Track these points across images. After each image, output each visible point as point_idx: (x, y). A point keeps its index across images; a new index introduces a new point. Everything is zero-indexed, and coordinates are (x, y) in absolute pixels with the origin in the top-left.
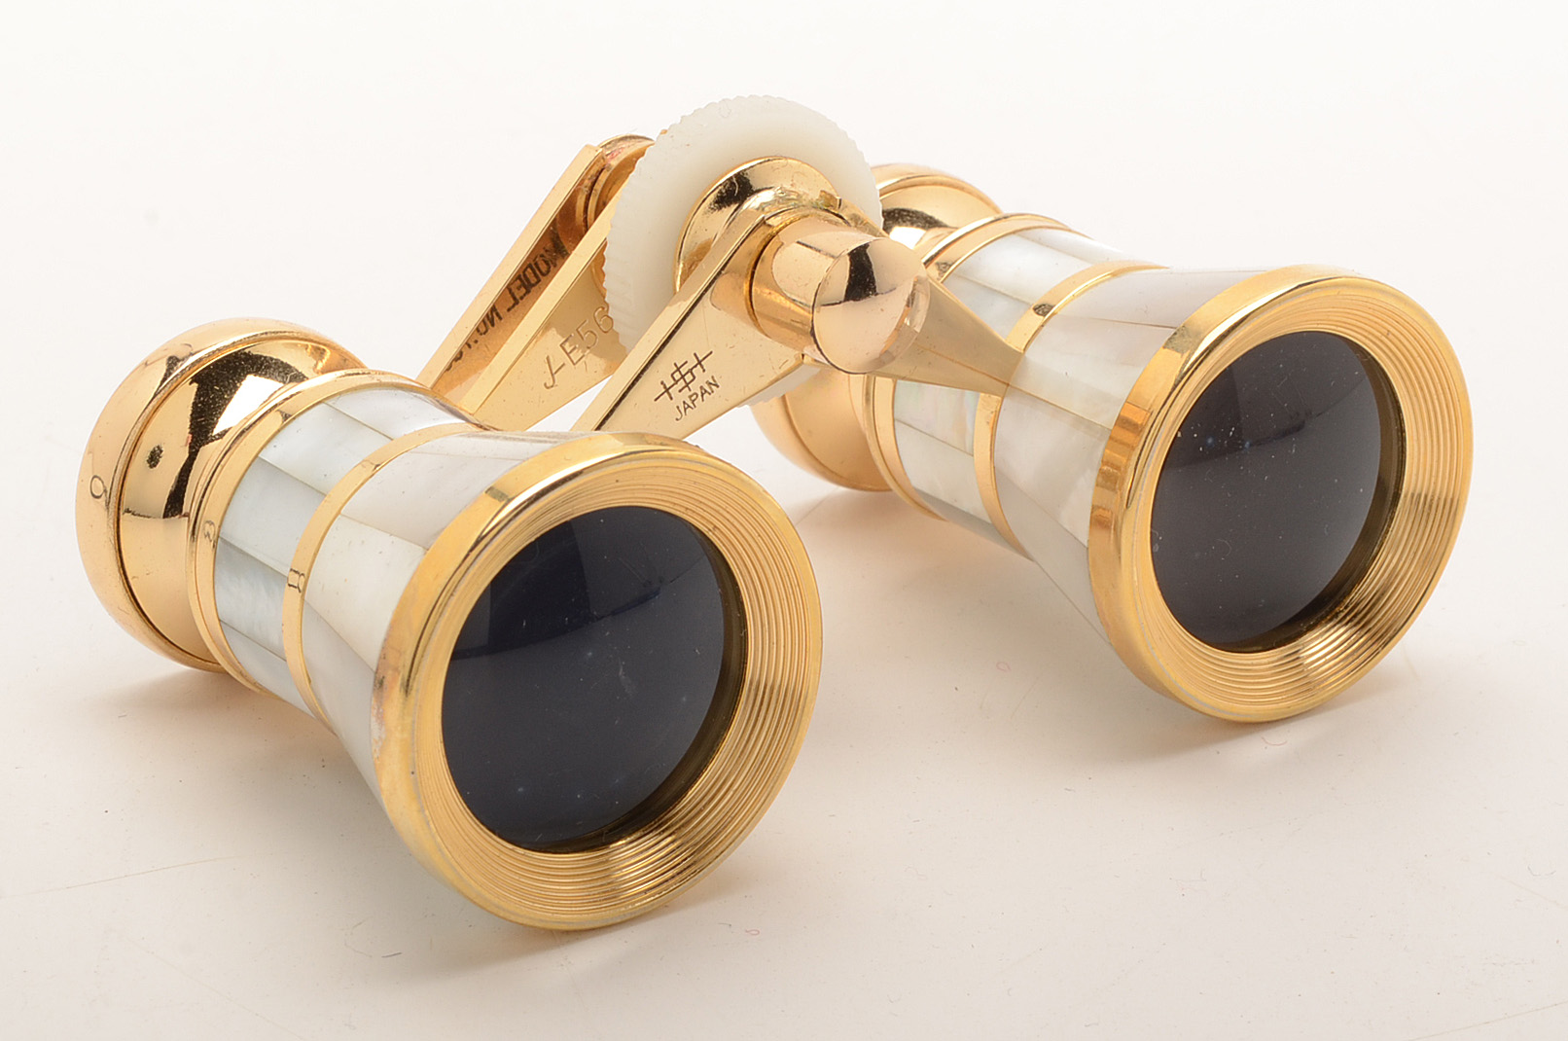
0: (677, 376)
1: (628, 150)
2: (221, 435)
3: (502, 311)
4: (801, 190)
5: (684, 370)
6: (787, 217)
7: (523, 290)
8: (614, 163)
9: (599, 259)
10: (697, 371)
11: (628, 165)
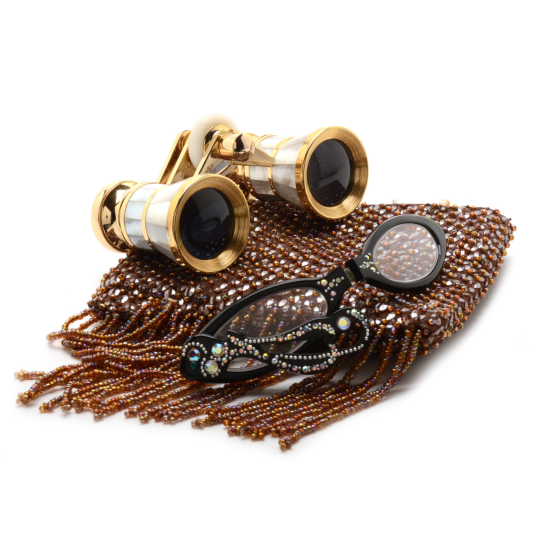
0: (208, 169)
1: (187, 132)
2: (118, 203)
3: (168, 170)
4: (224, 130)
5: (209, 168)
6: (223, 135)
7: (171, 165)
8: (185, 136)
9: (187, 151)
10: (212, 168)
11: (187, 136)
